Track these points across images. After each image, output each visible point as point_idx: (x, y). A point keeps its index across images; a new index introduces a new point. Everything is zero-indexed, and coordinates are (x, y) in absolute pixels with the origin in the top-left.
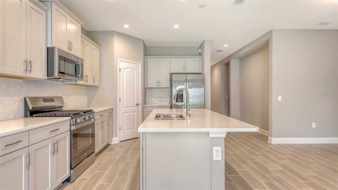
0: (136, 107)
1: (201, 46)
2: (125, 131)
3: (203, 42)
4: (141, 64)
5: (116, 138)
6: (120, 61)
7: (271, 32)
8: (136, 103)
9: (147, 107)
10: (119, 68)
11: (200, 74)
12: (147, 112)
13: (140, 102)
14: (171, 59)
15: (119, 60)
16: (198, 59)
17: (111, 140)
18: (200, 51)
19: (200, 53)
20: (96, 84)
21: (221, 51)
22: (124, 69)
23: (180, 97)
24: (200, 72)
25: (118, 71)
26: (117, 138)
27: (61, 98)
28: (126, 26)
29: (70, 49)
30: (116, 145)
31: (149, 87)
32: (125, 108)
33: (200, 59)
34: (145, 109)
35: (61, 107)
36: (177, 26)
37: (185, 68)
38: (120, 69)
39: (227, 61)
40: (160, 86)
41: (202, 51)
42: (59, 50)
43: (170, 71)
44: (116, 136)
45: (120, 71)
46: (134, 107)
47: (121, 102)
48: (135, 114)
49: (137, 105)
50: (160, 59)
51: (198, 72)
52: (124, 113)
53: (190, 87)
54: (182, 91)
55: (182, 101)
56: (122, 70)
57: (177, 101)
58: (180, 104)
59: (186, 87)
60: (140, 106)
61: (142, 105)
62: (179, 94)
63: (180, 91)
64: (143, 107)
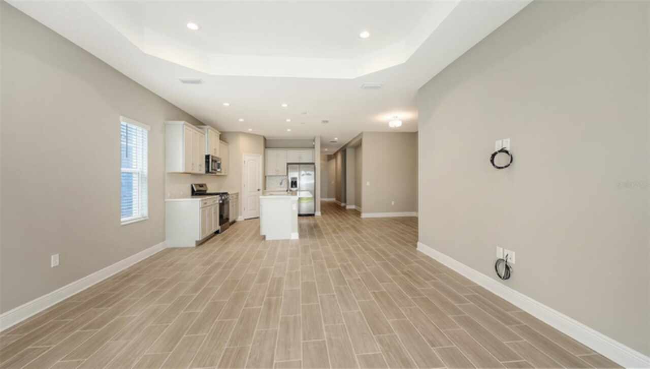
0: (258, 192)
2: (248, 212)
3: (315, 137)
4: (261, 156)
5: (241, 217)
7: (361, 134)
8: (257, 188)
10: (243, 160)
11: (313, 164)
13: (261, 187)
14: (288, 151)
15: (244, 154)
16: (311, 151)
17: (237, 218)
18: (313, 143)
19: (312, 146)
20: (226, 174)
22: (248, 161)
23: (294, 184)
24: (312, 162)
27: (205, 185)
29: (215, 153)
30: (240, 221)
31: (269, 174)
32: (248, 193)
33: (313, 151)
35: (205, 191)
37: (300, 158)
40: (278, 174)
41: (315, 143)
42: (213, 157)
43: (287, 162)
44: (241, 215)
46: (256, 192)
47: (245, 187)
49: (259, 190)
50: (278, 151)
51: (309, 162)
52: (248, 197)
53: (303, 175)
54: (296, 178)
55: (296, 186)
56: (246, 162)
57: (292, 187)
58: (294, 189)
59: (299, 175)
60: (261, 192)
61: (264, 189)
62: (293, 180)
63: (294, 178)
64: (264, 192)
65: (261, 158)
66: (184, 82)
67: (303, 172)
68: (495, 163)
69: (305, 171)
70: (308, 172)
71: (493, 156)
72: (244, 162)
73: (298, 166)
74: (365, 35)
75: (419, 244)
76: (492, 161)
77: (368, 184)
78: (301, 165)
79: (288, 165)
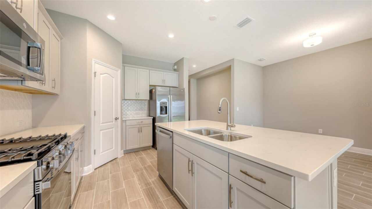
0: (115, 122)
1: (179, 62)
2: (101, 154)
3: (183, 59)
4: (120, 71)
5: (89, 166)
6: (95, 63)
8: (114, 118)
9: (127, 121)
10: (93, 72)
12: (127, 127)
13: (119, 115)
14: (150, 71)
15: (94, 60)
16: (175, 74)
19: (175, 69)
20: (56, 90)
22: (101, 74)
25: (93, 75)
26: (91, 165)
28: (111, 17)
30: (89, 175)
31: (126, 98)
32: (101, 125)
33: (177, 75)
34: (124, 124)
36: (171, 36)
37: (164, 81)
38: (95, 73)
40: (138, 97)
41: (177, 67)
43: (149, 83)
45: (95, 76)
46: (113, 122)
47: (96, 116)
48: (113, 130)
49: (116, 119)
50: (139, 69)
52: (101, 130)
54: (167, 103)
55: (166, 113)
56: (97, 75)
57: (161, 114)
58: (164, 116)
60: (119, 121)
61: (122, 118)
62: (163, 106)
63: (164, 103)
64: (122, 121)
79: (152, 88)
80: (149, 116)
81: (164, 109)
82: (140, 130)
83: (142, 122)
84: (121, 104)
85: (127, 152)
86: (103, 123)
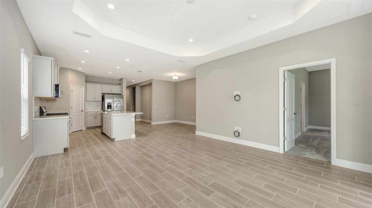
0: (81, 113)
1: (121, 80)
2: (74, 126)
3: (122, 78)
8: (81, 110)
9: (88, 113)
10: (71, 89)
11: (120, 94)
12: (88, 115)
13: (83, 109)
14: (102, 85)
15: (72, 85)
18: (120, 82)
19: (120, 83)
21: (131, 82)
24: (120, 93)
32: (74, 113)
33: (120, 87)
34: (86, 114)
37: (111, 90)
39: (134, 86)
40: (95, 100)
41: (121, 82)
43: (102, 92)
47: (72, 109)
48: (80, 116)
49: (82, 111)
50: (95, 84)
51: (119, 93)
52: (75, 115)
53: (116, 101)
54: (111, 103)
55: (111, 108)
56: (73, 91)
57: (108, 108)
58: (109, 110)
59: (113, 101)
60: (83, 112)
61: (85, 110)
62: (109, 104)
63: (109, 103)
64: (85, 112)
65: (83, 88)
66: (76, 33)
67: (115, 99)
68: (236, 99)
69: (117, 98)
70: (119, 99)
71: (235, 96)
72: (72, 90)
73: (112, 95)
74: (191, 40)
75: (196, 132)
76: (235, 98)
77: (155, 106)
78: (114, 95)
79: (103, 94)
80: (102, 110)
81: (109, 106)
82: (95, 117)
83: (97, 113)
84: (85, 103)
85: (88, 128)
86: (76, 112)
